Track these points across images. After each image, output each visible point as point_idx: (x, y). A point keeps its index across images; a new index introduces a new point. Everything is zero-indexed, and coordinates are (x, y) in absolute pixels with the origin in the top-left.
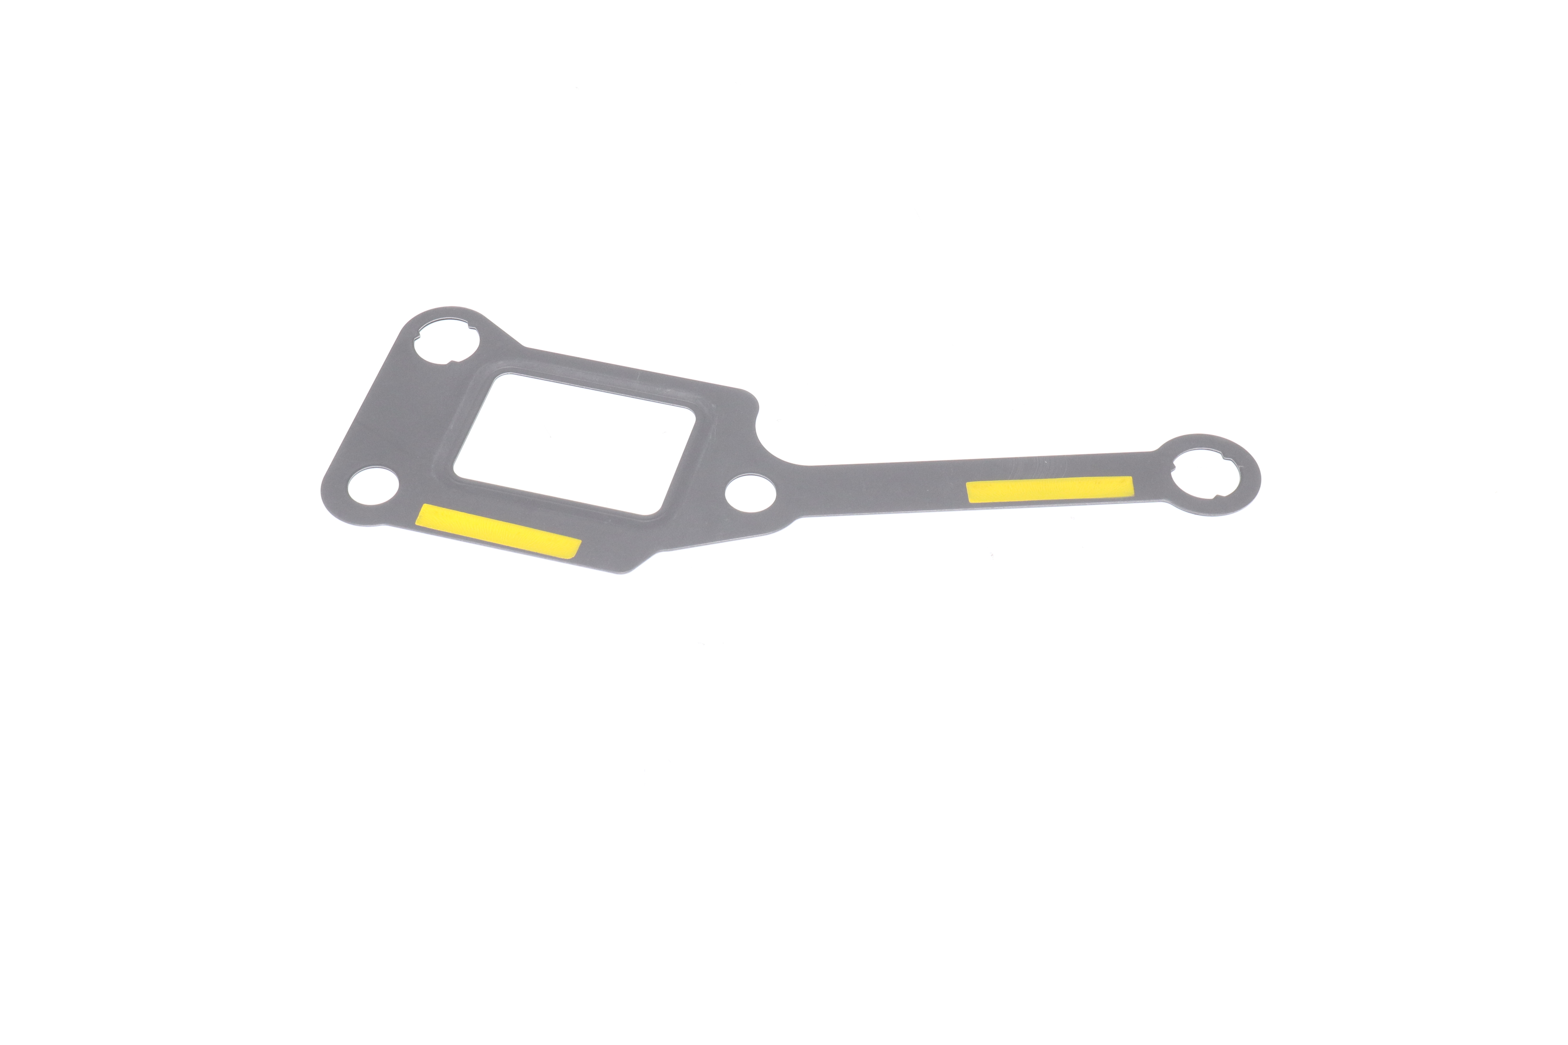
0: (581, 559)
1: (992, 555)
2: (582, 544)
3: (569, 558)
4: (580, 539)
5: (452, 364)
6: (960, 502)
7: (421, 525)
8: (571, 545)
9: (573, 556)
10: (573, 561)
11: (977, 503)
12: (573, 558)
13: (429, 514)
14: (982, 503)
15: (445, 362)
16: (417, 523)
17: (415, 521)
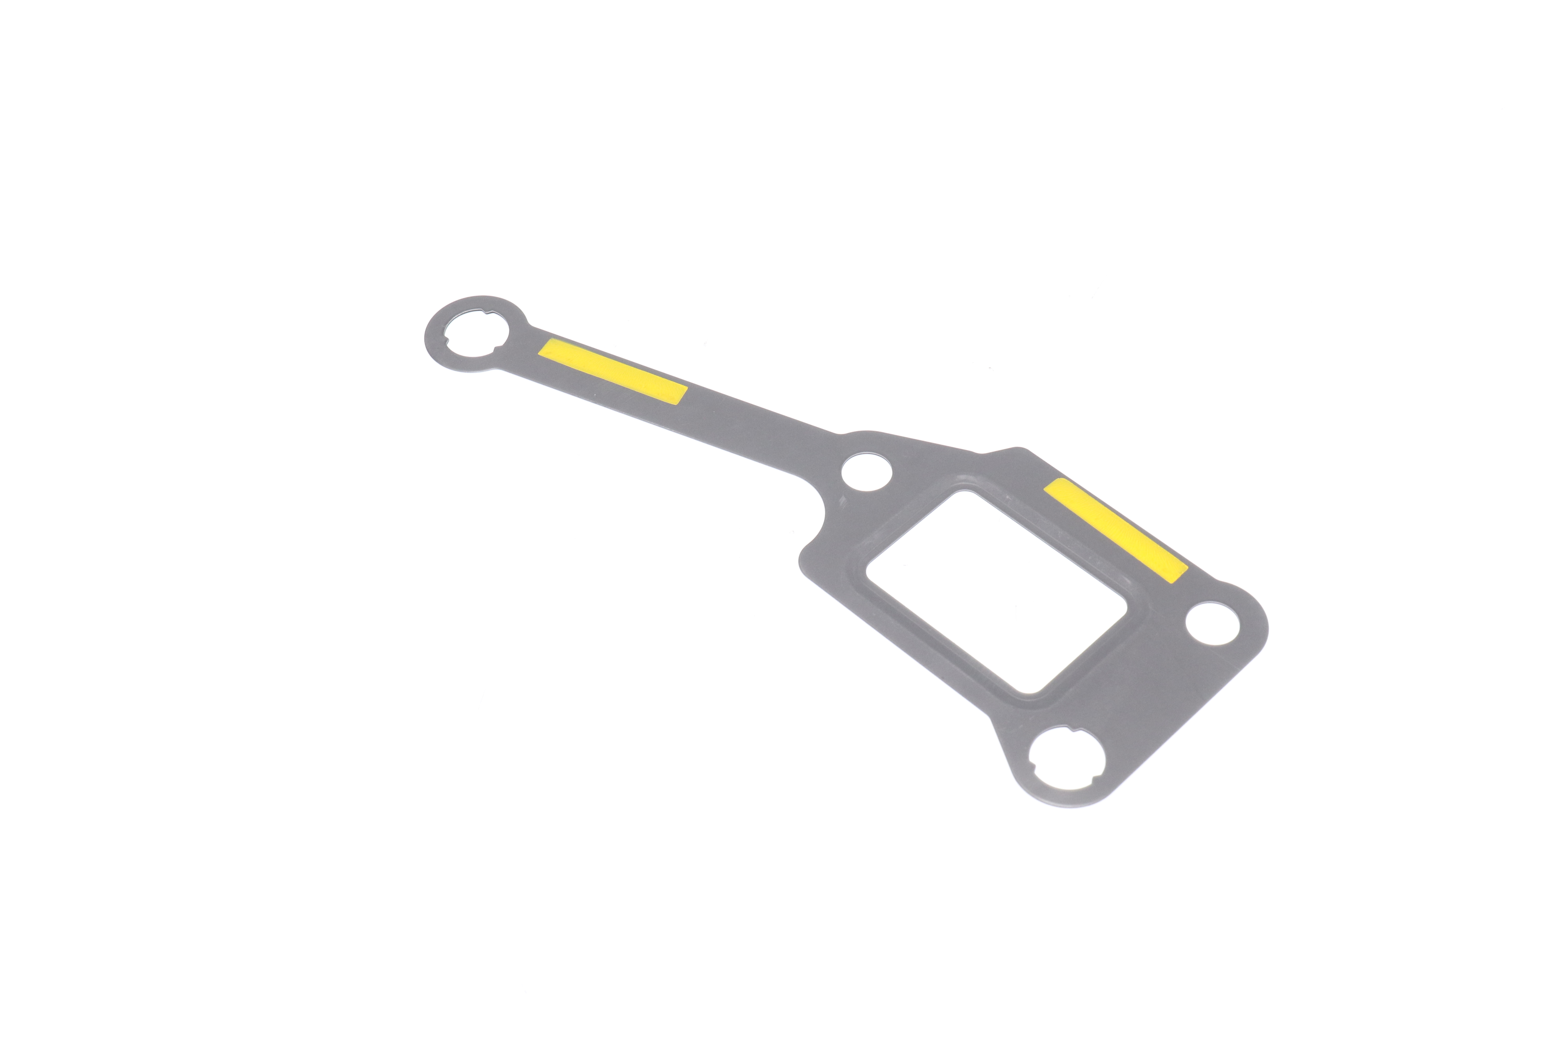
0: (1052, 474)
2: (1044, 487)
3: (1063, 479)
4: (1044, 492)
5: (1076, 729)
7: (1182, 565)
8: (1055, 490)
9: (1057, 479)
10: (1058, 474)
12: (1059, 478)
13: (1171, 572)
15: (1081, 735)
16: (1187, 567)
17: (1188, 571)
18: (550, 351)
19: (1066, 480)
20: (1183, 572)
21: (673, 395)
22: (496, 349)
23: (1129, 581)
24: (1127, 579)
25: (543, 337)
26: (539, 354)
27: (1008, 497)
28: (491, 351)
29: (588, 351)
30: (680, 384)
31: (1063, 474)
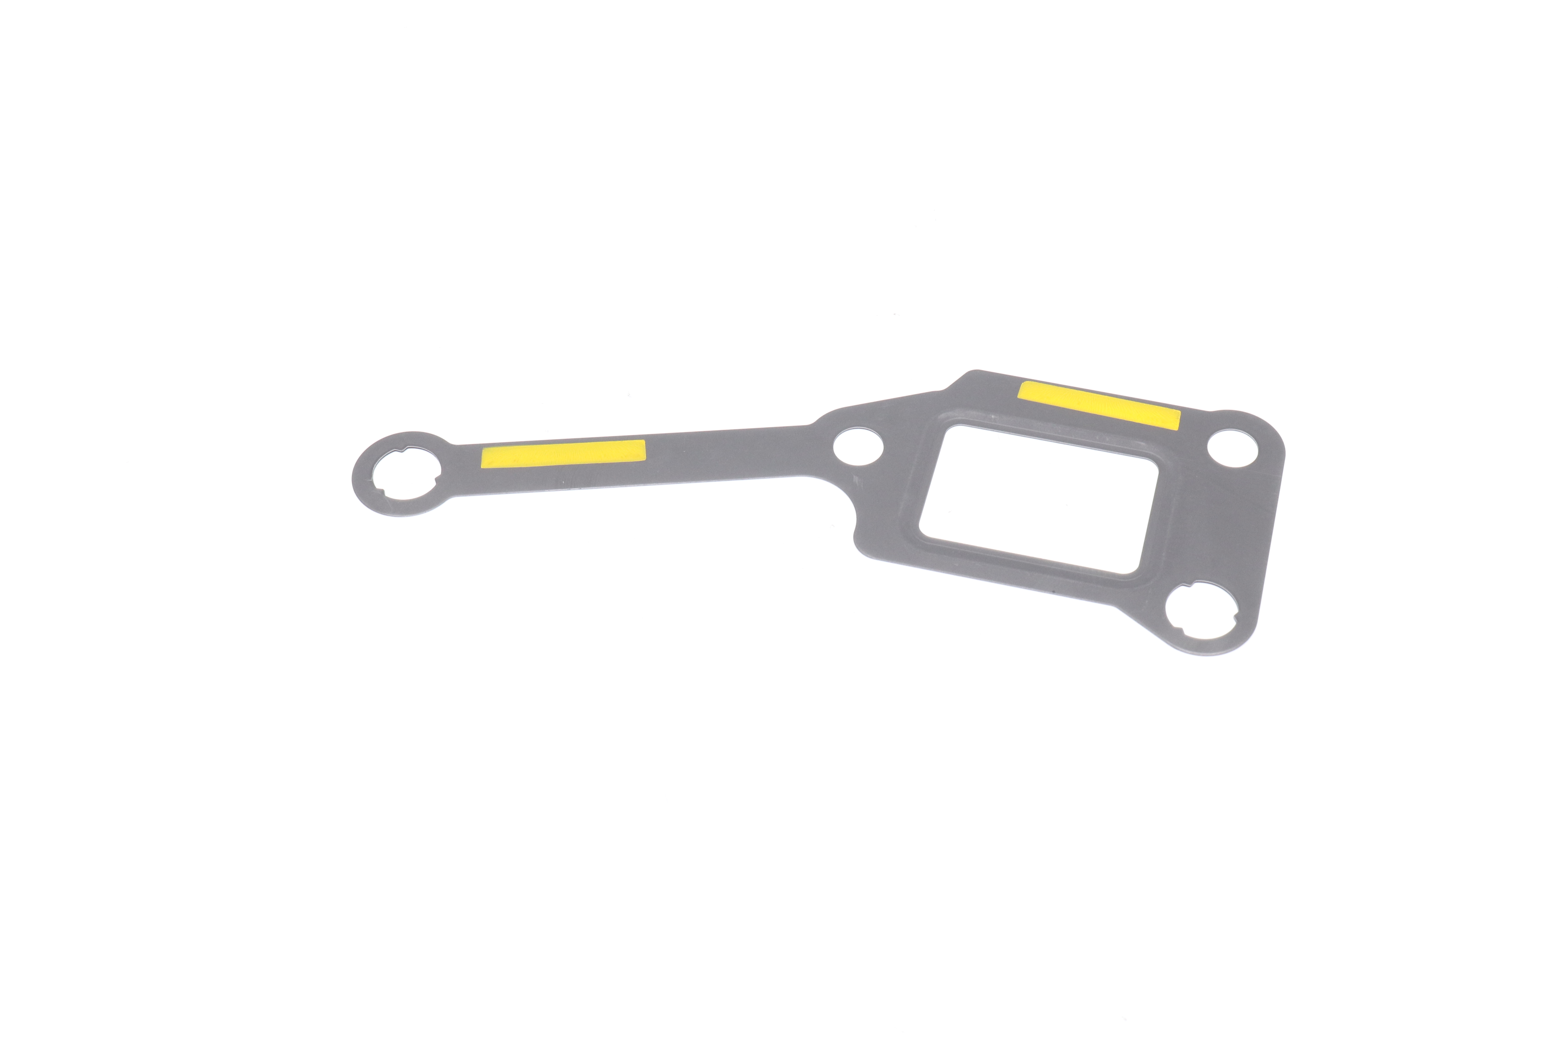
0: (1016, 383)
2: (1017, 395)
3: (1027, 382)
4: (1019, 400)
5: (1187, 584)
6: (653, 443)
7: (1175, 412)
8: (1025, 393)
9: (1022, 385)
10: (1022, 380)
11: (638, 440)
12: (1024, 382)
13: (1172, 423)
15: (1197, 586)
16: (1179, 412)
17: (1182, 414)
18: (490, 461)
19: (1030, 382)
20: (1179, 417)
21: (637, 453)
22: (437, 480)
23: (1143, 444)
24: (1140, 443)
25: (475, 452)
26: (482, 467)
27: (993, 417)
28: (433, 484)
29: (526, 446)
30: (635, 441)
31: (1024, 378)
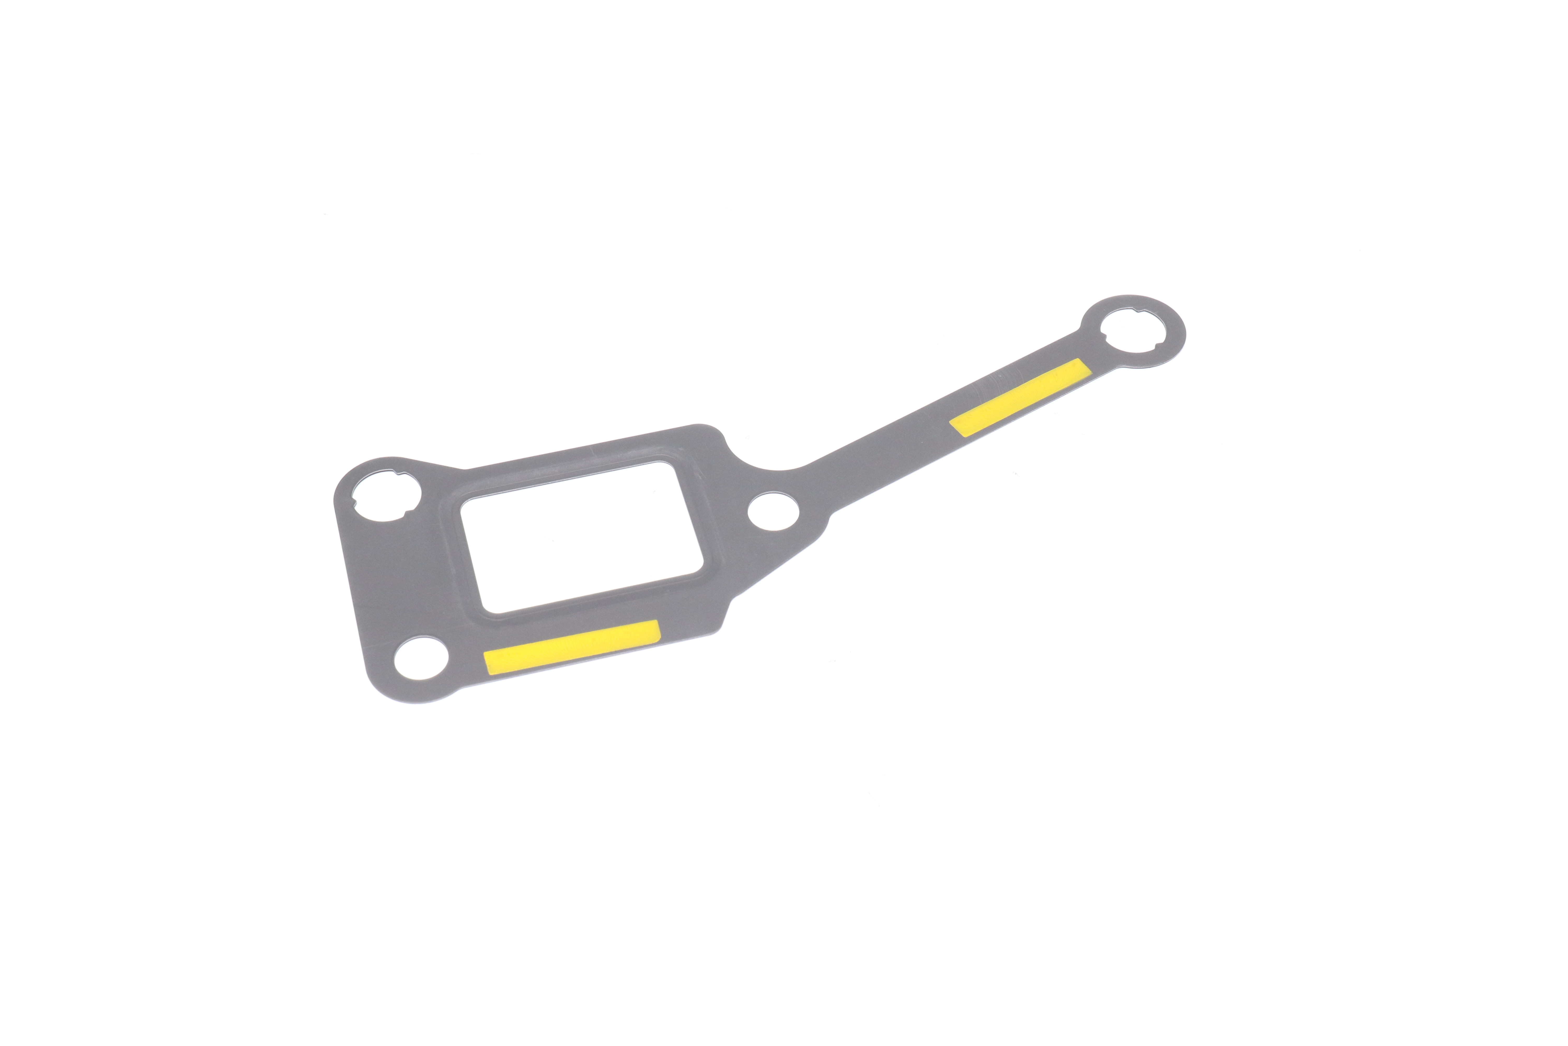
0: (669, 635)
1: (1016, 474)
2: (661, 623)
3: (657, 643)
4: (655, 619)
5: (408, 514)
6: (956, 441)
7: (496, 674)
8: (650, 629)
9: (660, 637)
11: (971, 436)
12: (661, 639)
13: (494, 659)
14: (975, 433)
15: (401, 515)
16: (491, 674)
17: (487, 672)
18: (1076, 368)
19: (654, 642)
25: (1098, 370)
26: (1081, 358)
28: (1105, 332)
31: (661, 645)
